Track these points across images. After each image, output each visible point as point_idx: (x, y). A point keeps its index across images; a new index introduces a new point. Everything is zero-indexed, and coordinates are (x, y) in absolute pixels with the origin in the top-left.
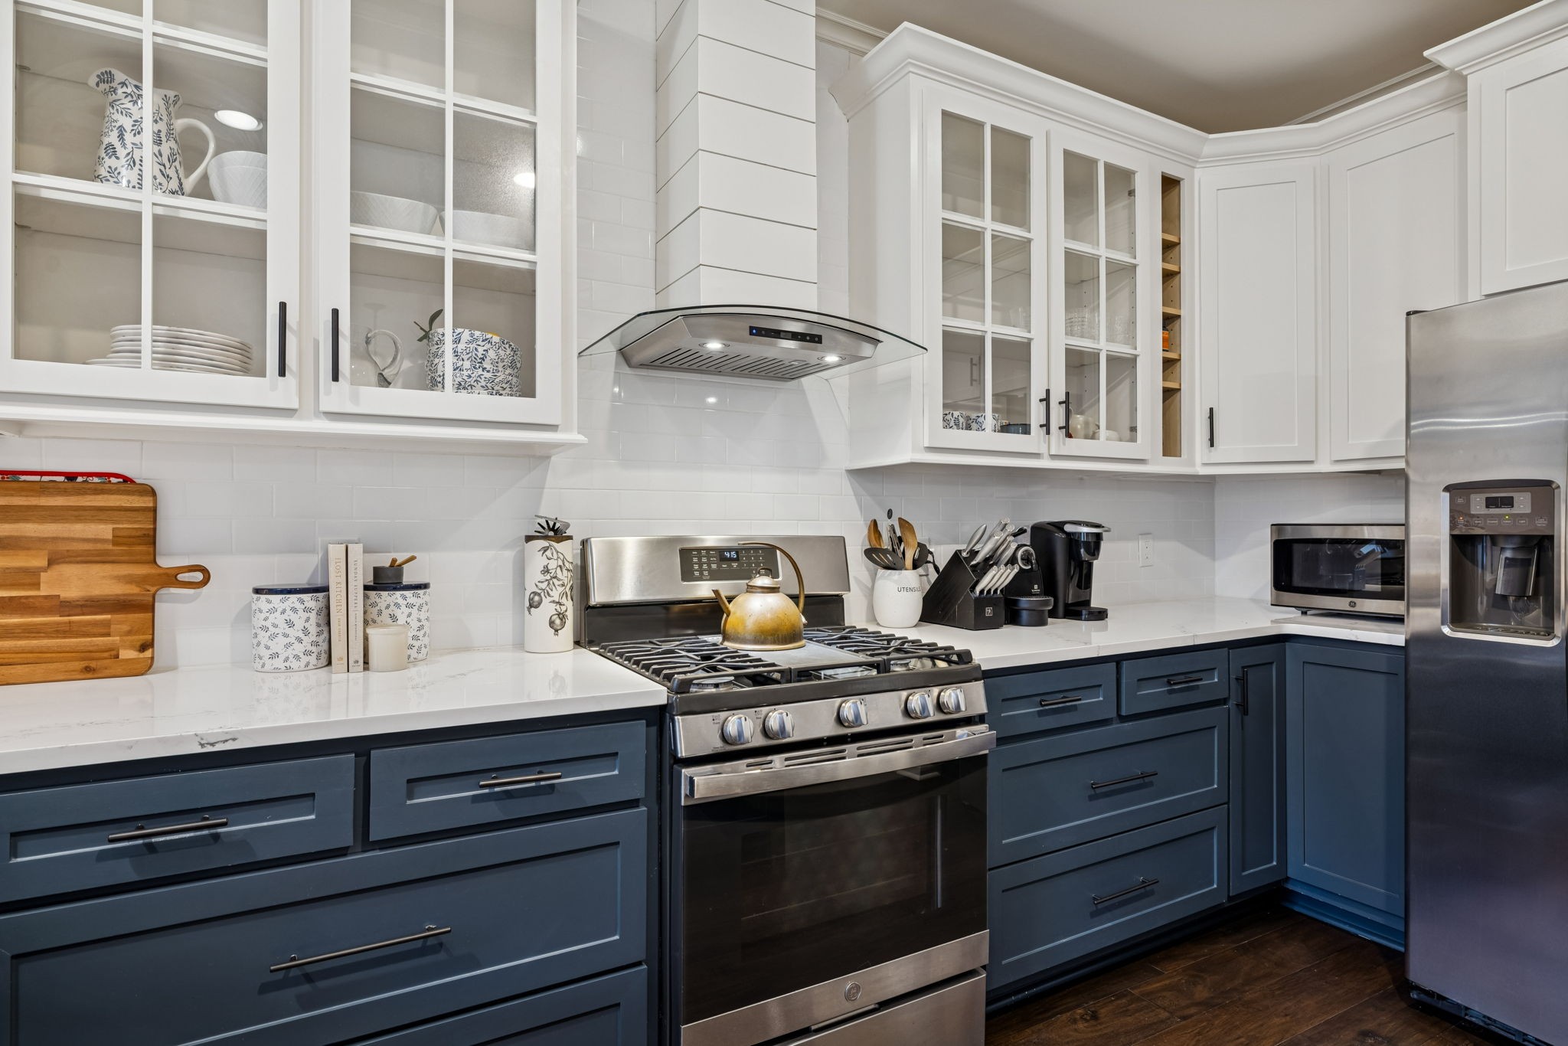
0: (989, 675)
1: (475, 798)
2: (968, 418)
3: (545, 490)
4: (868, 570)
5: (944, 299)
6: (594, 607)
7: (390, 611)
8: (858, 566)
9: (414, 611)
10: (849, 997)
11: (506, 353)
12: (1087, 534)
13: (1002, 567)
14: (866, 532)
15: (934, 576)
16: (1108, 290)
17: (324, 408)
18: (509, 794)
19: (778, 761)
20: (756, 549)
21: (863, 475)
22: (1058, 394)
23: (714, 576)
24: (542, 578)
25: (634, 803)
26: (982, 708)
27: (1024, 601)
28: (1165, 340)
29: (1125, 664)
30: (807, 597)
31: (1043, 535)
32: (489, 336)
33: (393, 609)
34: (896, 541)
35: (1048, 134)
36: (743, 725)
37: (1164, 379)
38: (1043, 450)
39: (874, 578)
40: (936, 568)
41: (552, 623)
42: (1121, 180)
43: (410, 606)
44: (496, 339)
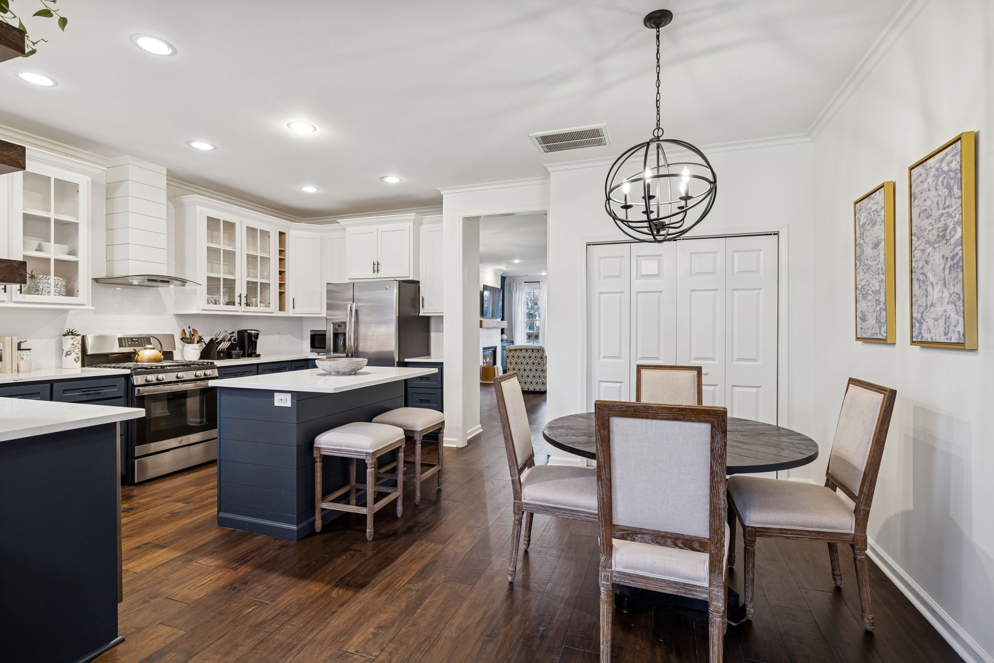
0: (218, 368)
1: (80, 395)
2: (215, 300)
3: (67, 321)
4: (181, 344)
5: (208, 262)
6: (89, 355)
7: (21, 356)
8: (178, 343)
9: (29, 356)
10: (180, 442)
11: (64, 283)
12: (254, 333)
13: (226, 342)
14: (181, 333)
15: (204, 346)
16: (260, 264)
17: (13, 300)
18: (89, 394)
19: (161, 387)
20: (144, 338)
21: (178, 316)
22: (244, 294)
23: (130, 346)
24: (72, 346)
25: (120, 397)
26: (217, 375)
27: (234, 352)
28: (280, 278)
29: (259, 366)
30: (163, 352)
31: (241, 333)
32: (59, 278)
33: (22, 356)
34: (191, 335)
35: (241, 222)
36: (152, 378)
37: (280, 289)
38: (239, 309)
39: (183, 347)
40: (205, 343)
41: (75, 360)
42: (265, 234)
43: (27, 355)
44: (61, 279)
